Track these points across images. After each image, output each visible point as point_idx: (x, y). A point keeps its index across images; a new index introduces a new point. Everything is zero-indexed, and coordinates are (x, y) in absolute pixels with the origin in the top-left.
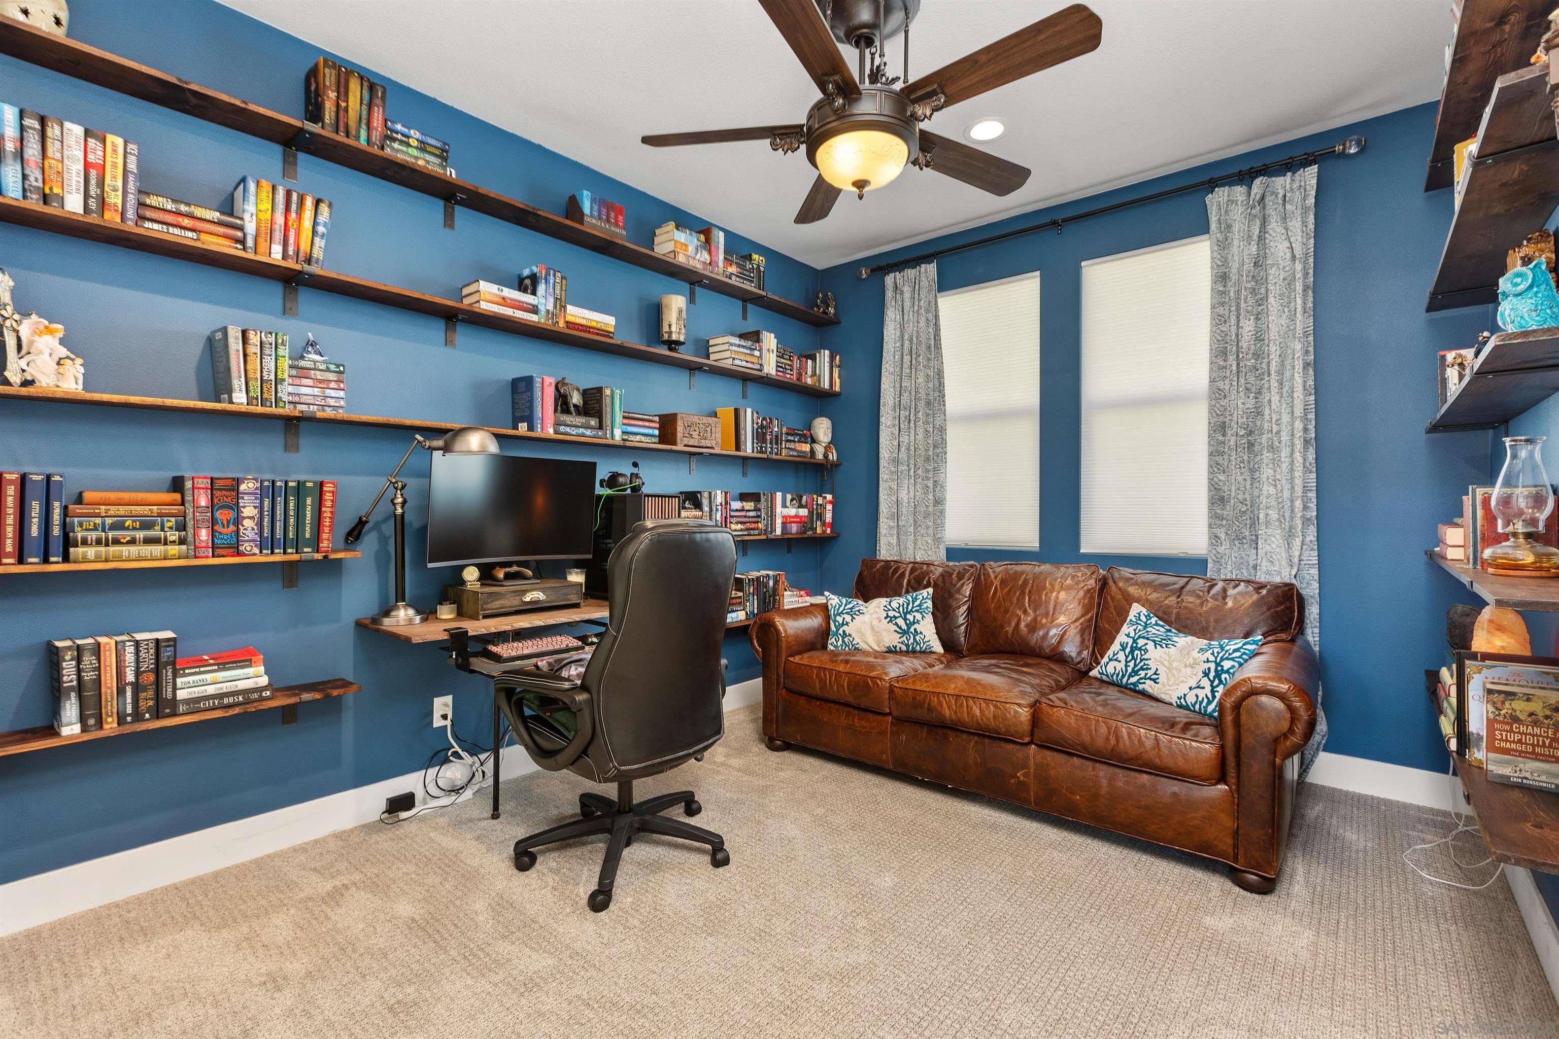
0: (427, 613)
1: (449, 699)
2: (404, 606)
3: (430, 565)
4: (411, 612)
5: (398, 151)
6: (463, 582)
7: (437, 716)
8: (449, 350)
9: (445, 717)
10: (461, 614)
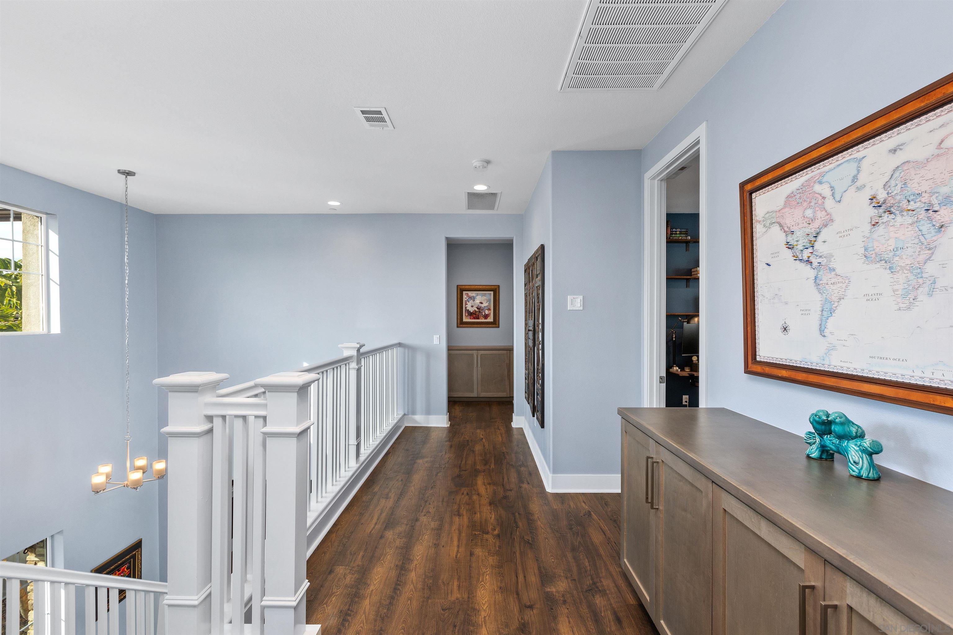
0: (682, 369)
1: (687, 396)
2: (675, 366)
3: (683, 355)
4: (677, 368)
5: (674, 237)
6: (692, 361)
7: (684, 401)
8: (688, 289)
9: (686, 402)
10: (691, 370)
